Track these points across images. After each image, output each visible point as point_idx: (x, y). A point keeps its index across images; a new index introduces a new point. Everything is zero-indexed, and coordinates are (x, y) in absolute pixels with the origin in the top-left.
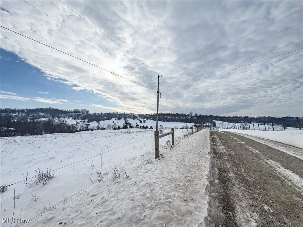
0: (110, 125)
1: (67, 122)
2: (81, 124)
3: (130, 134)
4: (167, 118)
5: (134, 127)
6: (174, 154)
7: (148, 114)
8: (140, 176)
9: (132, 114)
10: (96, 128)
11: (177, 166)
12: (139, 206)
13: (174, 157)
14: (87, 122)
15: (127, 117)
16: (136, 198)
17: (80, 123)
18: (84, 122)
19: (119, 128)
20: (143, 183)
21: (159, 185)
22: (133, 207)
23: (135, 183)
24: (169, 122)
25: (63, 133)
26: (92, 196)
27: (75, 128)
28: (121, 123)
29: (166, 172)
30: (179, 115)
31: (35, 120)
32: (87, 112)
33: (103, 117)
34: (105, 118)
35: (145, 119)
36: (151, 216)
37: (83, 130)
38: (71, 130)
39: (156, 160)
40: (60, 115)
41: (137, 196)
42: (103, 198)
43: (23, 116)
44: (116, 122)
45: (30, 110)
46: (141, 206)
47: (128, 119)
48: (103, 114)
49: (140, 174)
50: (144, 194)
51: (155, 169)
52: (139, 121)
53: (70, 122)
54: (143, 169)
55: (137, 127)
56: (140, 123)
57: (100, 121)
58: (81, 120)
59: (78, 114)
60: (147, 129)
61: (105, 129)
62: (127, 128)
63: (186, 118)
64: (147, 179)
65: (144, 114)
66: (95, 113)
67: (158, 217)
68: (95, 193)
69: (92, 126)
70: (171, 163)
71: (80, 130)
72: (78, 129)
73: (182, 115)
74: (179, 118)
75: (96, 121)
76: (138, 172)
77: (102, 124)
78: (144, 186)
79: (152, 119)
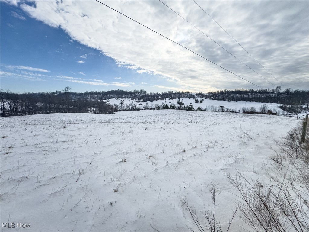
4: (234, 96)
15: (182, 96)
17: (136, 102)
32: (145, 92)
34: (160, 97)
35: (203, 98)
40: (123, 96)
44: (169, 101)
52: (195, 100)
57: (154, 100)
58: (138, 100)
59: (137, 95)
73: (259, 92)
74: (254, 96)
75: (149, 101)
79: (212, 98)
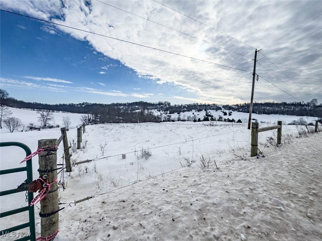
0: (190, 117)
1: (154, 113)
2: (164, 116)
3: (212, 127)
4: (264, 109)
5: (217, 119)
6: (282, 155)
7: (236, 104)
8: (233, 171)
9: (214, 105)
10: (177, 120)
11: (290, 172)
12: (236, 200)
13: (283, 159)
14: (169, 113)
15: (209, 109)
16: (232, 191)
17: (164, 114)
18: (167, 113)
19: (199, 120)
20: (238, 179)
21: (261, 186)
22: (229, 199)
23: (228, 176)
24: (268, 114)
25: (151, 123)
26: (184, 177)
27: (160, 118)
28: (202, 115)
29: (270, 175)
30: (289, 104)
31: (133, 112)
32: (169, 104)
33: (183, 108)
34: (185, 109)
35: (231, 111)
36: (253, 216)
37: (166, 121)
38: (157, 120)
39: (253, 158)
40: (148, 107)
41: (233, 190)
42: (195, 181)
43: (126, 108)
44: (196, 113)
45: (129, 103)
46: (238, 201)
47: (209, 111)
48: (183, 105)
49: (233, 169)
50: (241, 191)
51: (254, 168)
52: (223, 112)
53: (156, 113)
54: (236, 164)
55: (220, 119)
56: (224, 115)
57: (181, 112)
58: (164, 111)
59: (162, 106)
60: (233, 123)
61: (185, 120)
62: (209, 120)
63: (301, 109)
64: (242, 175)
65: (230, 105)
66: (176, 105)
67: (264, 220)
68: (187, 175)
69: (174, 118)
70: (278, 166)
71: (164, 121)
72: (162, 120)
73: (293, 104)
74: (287, 109)
75: (176, 113)
76: (230, 166)
77: (183, 115)
78: (240, 182)
79: (241, 110)
